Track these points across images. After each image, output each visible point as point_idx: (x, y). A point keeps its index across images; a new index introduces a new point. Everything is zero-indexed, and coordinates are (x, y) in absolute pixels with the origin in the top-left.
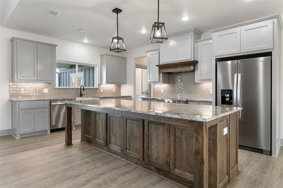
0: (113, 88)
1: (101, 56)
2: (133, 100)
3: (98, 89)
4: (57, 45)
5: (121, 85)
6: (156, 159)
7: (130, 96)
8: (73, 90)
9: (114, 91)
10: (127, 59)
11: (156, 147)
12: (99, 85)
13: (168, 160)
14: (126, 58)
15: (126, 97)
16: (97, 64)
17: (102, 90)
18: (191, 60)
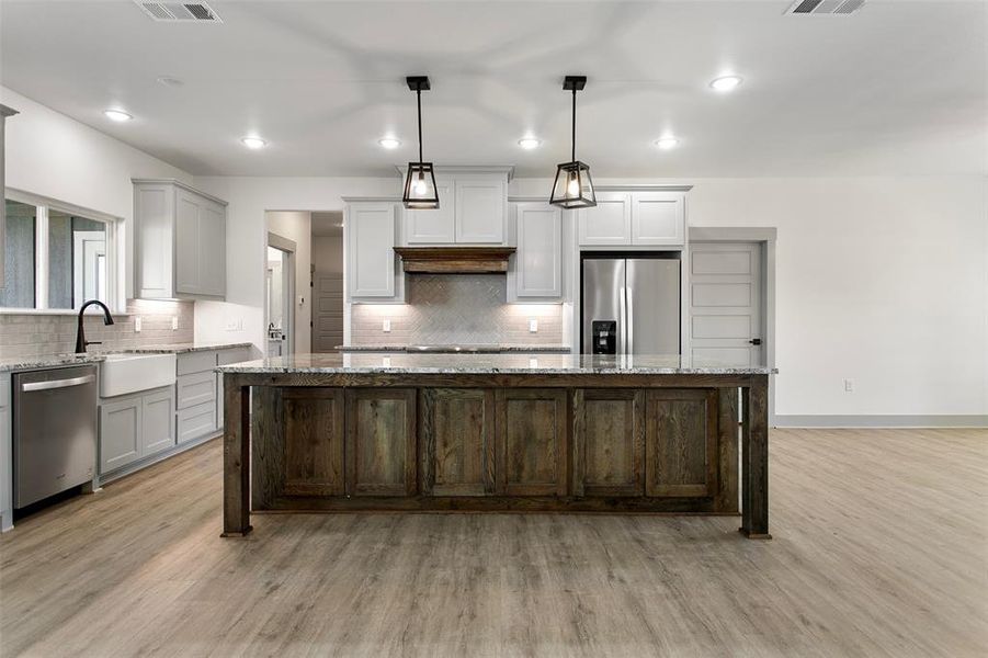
0: (174, 315)
1: (135, 182)
2: (261, 358)
3: (127, 316)
4: (13, 112)
5: (193, 302)
6: (607, 478)
7: (248, 346)
8: (39, 322)
9: (175, 326)
10: (230, 209)
11: (607, 451)
12: (129, 302)
13: (641, 472)
14: (224, 205)
15: (233, 346)
16: (118, 215)
17: (138, 320)
18: (503, 246)
